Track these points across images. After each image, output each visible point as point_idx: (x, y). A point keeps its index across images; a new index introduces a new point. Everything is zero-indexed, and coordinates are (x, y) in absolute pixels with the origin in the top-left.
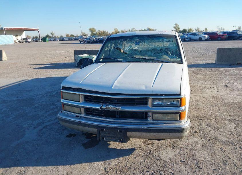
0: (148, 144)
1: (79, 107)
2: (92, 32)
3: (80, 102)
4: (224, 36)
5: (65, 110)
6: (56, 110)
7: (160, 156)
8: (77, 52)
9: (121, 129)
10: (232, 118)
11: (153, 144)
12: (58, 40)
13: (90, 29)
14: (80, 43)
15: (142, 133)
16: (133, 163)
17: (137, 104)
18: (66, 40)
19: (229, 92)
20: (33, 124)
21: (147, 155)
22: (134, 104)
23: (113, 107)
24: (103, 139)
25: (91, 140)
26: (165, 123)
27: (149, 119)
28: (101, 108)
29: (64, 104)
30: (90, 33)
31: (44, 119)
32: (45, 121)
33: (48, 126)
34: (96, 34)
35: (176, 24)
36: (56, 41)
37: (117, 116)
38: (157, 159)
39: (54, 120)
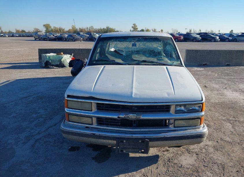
0: (164, 151)
1: (91, 117)
2: (47, 29)
3: (92, 111)
4: (180, 37)
5: (69, 121)
6: (41, 119)
7: (181, 163)
8: (42, 52)
9: (143, 140)
10: (225, 118)
11: (168, 151)
12: (7, 36)
13: (44, 25)
14: (36, 40)
15: (165, 142)
16: (158, 174)
17: (158, 111)
18: (17, 36)
19: (210, 92)
20: (20, 139)
21: (168, 164)
22: (156, 111)
23: (132, 116)
24: (122, 151)
25: (99, 152)
26: (186, 130)
27: (170, 127)
28: (118, 117)
29: (69, 114)
30: (45, 29)
31: (32, 131)
32: (34, 134)
33: (40, 139)
34: (52, 30)
35: (134, 24)
36: (4, 37)
37: (134, 125)
38: (180, 167)
39: (44, 131)
